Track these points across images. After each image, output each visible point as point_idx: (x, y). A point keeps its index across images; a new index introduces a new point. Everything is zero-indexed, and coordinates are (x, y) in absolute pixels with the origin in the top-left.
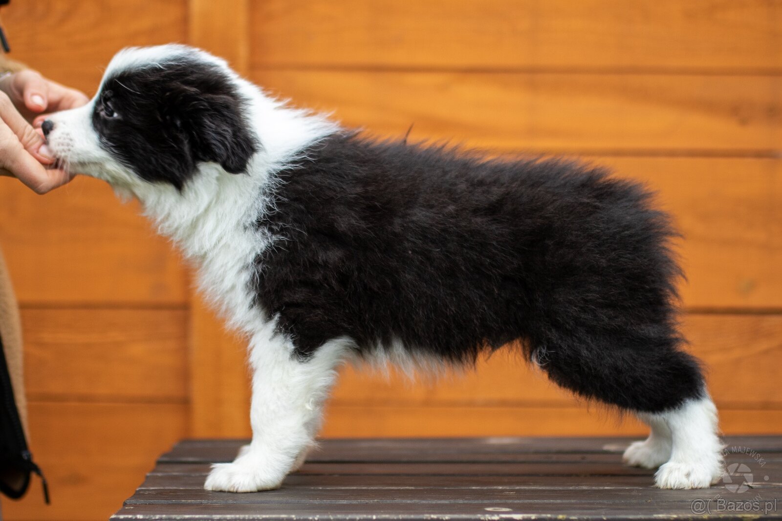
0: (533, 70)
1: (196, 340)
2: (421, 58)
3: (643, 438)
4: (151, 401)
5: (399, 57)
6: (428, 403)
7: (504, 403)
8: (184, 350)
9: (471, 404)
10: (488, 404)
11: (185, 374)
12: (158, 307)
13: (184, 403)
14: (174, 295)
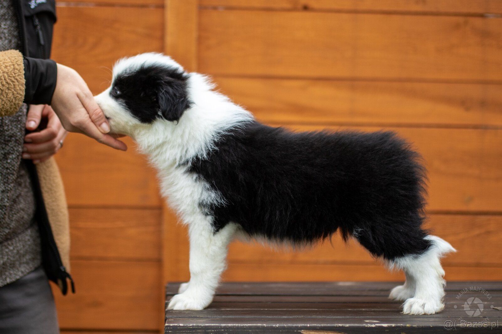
0: (353, 79)
1: (166, 227)
2: (293, 72)
3: (402, 283)
4: (139, 261)
5: (280, 71)
6: (293, 262)
7: (334, 263)
8: (159, 232)
9: (316, 263)
10: (326, 263)
11: (159, 246)
12: (144, 208)
13: (159, 262)
14: (153, 202)
